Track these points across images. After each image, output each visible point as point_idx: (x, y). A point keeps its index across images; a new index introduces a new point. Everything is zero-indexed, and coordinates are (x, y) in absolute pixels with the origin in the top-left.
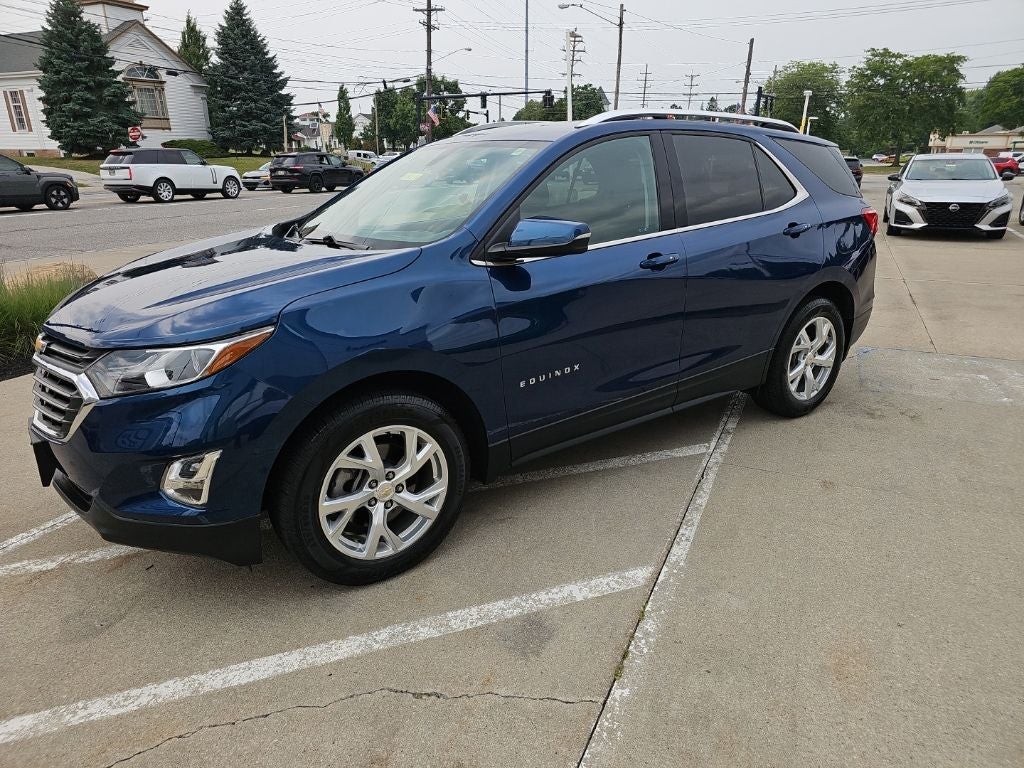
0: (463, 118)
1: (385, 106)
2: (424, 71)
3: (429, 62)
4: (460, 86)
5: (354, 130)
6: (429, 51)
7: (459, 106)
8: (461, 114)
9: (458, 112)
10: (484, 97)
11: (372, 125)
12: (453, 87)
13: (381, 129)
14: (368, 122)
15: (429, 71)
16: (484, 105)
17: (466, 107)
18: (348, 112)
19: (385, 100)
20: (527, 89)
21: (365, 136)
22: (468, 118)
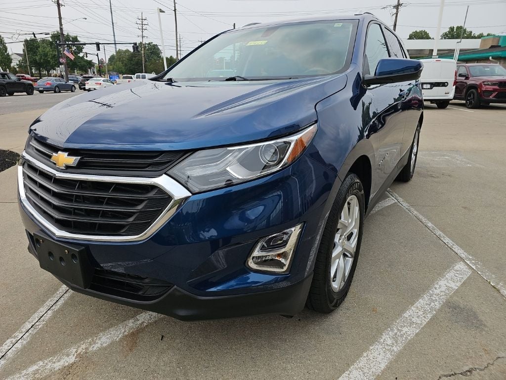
0: (83, 57)
1: (31, 48)
2: (59, 30)
3: (61, 24)
4: (79, 39)
5: (11, 62)
6: (60, 18)
7: (80, 50)
8: (81, 55)
9: (79, 53)
10: (98, 45)
11: (24, 60)
12: (75, 39)
13: (30, 62)
14: (20, 58)
15: (61, 29)
16: (99, 49)
17: (84, 51)
18: (6, 51)
19: (31, 46)
20: (115, 41)
21: (20, 66)
22: (87, 57)
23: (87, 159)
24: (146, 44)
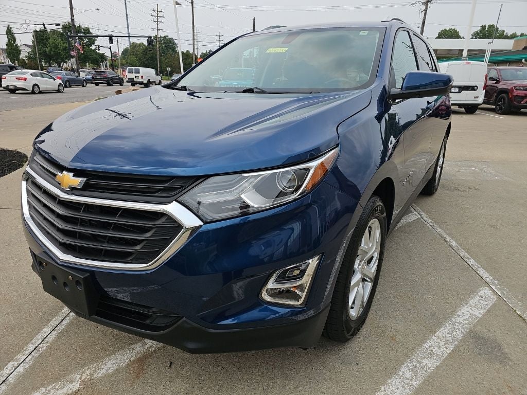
0: (95, 49)
1: (42, 39)
2: (70, 20)
3: (72, 15)
4: (91, 30)
5: (20, 54)
6: (71, 8)
7: (92, 42)
8: (93, 47)
9: (91, 46)
10: (111, 37)
11: (34, 51)
12: (87, 31)
13: (40, 54)
14: (30, 50)
15: (73, 20)
16: (111, 42)
17: (96, 43)
18: (15, 42)
19: (41, 37)
20: (129, 33)
21: (29, 57)
22: (99, 50)
23: (93, 181)
24: (161, 37)
